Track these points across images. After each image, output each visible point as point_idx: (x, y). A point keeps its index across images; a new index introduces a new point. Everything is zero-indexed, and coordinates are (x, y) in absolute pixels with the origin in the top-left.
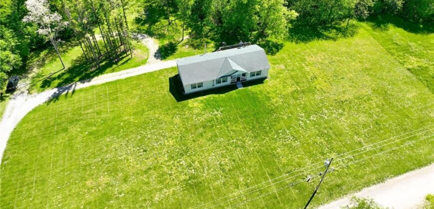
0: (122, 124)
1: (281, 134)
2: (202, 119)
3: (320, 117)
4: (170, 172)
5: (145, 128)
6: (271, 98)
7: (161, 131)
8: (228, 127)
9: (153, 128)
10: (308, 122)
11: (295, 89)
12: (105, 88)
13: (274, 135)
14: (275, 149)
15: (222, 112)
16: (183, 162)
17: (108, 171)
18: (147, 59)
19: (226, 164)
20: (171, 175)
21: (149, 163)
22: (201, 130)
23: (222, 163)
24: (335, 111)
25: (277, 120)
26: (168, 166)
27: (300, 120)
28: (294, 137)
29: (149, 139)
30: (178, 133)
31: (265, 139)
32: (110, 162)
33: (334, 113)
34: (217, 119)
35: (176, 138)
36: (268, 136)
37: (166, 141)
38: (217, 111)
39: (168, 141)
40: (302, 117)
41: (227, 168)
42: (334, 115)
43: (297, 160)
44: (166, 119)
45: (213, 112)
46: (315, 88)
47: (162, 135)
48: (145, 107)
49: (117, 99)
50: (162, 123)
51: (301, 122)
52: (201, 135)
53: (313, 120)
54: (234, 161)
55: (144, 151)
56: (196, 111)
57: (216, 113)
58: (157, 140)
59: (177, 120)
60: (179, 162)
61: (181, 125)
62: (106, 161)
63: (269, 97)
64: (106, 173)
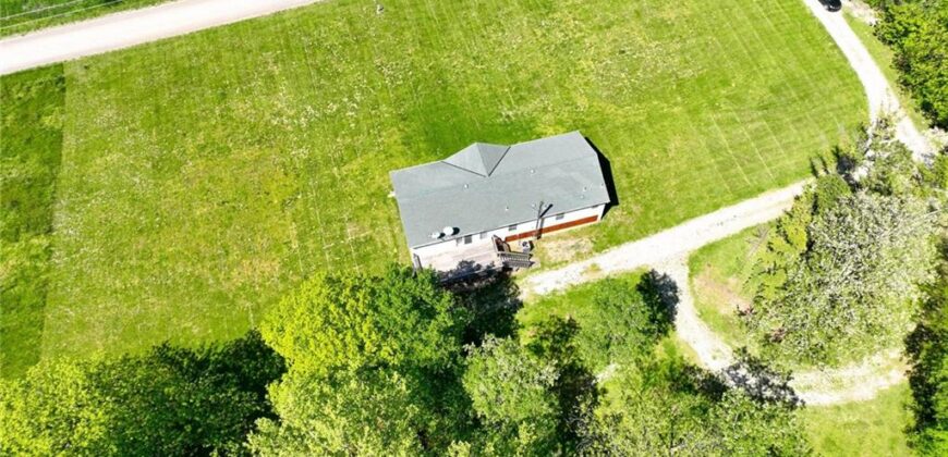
0: (679, 99)
1: (400, 77)
2: (536, 103)
3: (319, 110)
4: (577, 22)
5: (635, 89)
6: (400, 141)
7: (606, 83)
8: (490, 88)
9: (621, 90)
10: (346, 100)
11: (343, 169)
12: (751, 181)
13: (411, 76)
14: (417, 52)
15: (501, 115)
16: (560, 35)
17: (667, 26)
18: (690, 276)
19: (495, 31)
20: (574, 19)
21: (610, 35)
22: (537, 84)
23: (500, 34)
24: (286, 121)
25: (399, 101)
26: (581, 31)
27: (358, 104)
28: (380, 72)
29: (622, 71)
30: (575, 80)
31: (430, 68)
32: (672, 37)
33: (288, 117)
34: (509, 102)
35: (577, 72)
36: (424, 73)
37: (593, 67)
38: (508, 116)
39: (589, 67)
40: (353, 109)
41: (494, 26)
42: (292, 113)
43: (388, 34)
44: (602, 104)
45: (516, 115)
46: (298, 176)
47: (602, 76)
48: (650, 130)
49: (712, 152)
50: (607, 97)
51: (358, 99)
52: (536, 76)
53: (335, 102)
54: (483, 37)
55: (623, 52)
56: (548, 117)
57: (511, 113)
58: (607, 68)
59: (582, 102)
60: (567, 35)
61: (573, 94)
62: (677, 39)
63: (404, 144)
64: (669, 22)
